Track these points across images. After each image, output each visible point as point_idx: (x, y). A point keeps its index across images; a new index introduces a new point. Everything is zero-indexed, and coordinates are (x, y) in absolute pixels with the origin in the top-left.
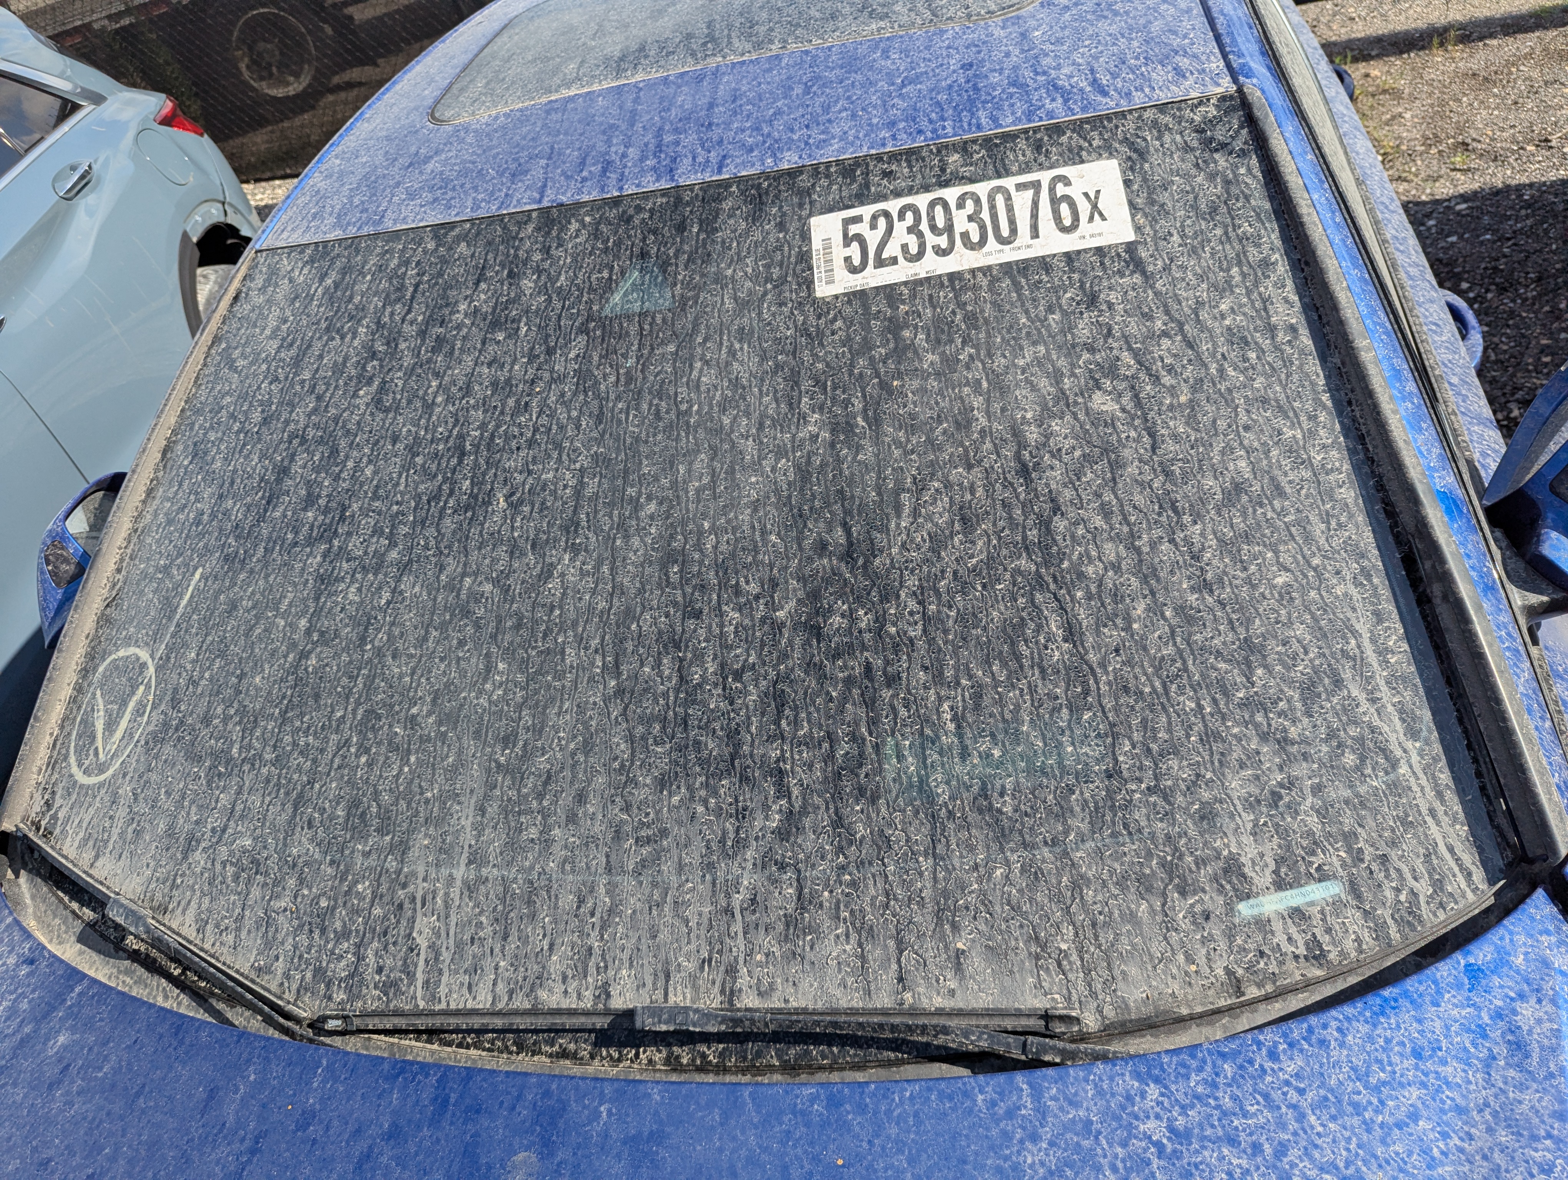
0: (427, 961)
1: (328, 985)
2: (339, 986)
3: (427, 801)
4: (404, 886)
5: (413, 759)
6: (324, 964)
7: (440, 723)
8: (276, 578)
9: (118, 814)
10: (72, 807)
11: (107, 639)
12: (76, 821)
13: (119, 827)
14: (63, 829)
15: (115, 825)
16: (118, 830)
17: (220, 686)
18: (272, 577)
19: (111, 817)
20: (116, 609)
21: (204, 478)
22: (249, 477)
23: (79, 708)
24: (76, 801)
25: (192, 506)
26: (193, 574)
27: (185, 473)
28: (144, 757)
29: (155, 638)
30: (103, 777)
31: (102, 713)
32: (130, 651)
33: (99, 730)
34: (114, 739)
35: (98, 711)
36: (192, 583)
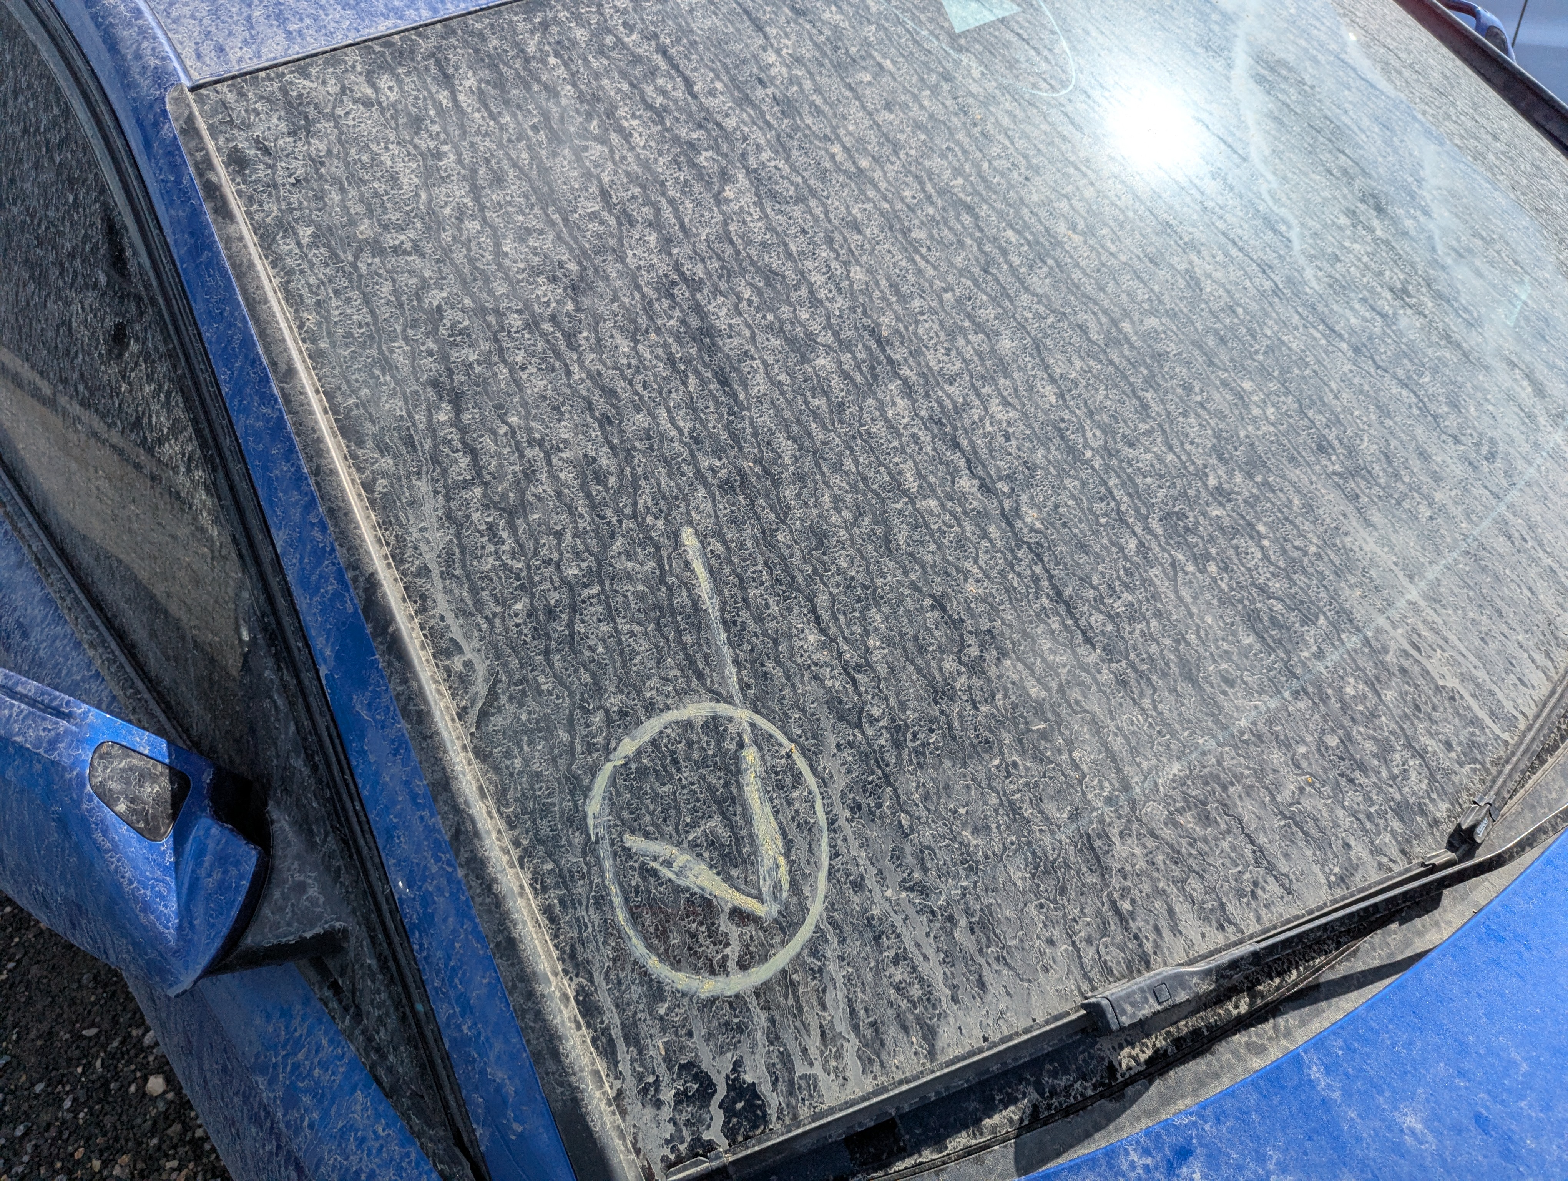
0: (1473, 696)
1: (1423, 813)
2: (1433, 801)
3: (1319, 557)
4: (1385, 650)
5: (1261, 528)
6: (1398, 797)
7: (1251, 476)
8: (856, 461)
9: (908, 943)
10: (773, 1038)
11: (554, 760)
12: (813, 1043)
13: (930, 952)
14: (791, 1082)
15: (918, 960)
16: (935, 958)
17: (916, 638)
18: (849, 464)
19: (896, 961)
20: (521, 705)
21: (528, 413)
22: (638, 371)
23: (601, 901)
24: (772, 1021)
25: (549, 463)
26: (677, 544)
27: (464, 431)
28: (872, 829)
29: (695, 672)
30: (805, 933)
31: (682, 858)
32: (651, 727)
33: (706, 884)
34: (768, 864)
35: (668, 864)
36: (690, 556)
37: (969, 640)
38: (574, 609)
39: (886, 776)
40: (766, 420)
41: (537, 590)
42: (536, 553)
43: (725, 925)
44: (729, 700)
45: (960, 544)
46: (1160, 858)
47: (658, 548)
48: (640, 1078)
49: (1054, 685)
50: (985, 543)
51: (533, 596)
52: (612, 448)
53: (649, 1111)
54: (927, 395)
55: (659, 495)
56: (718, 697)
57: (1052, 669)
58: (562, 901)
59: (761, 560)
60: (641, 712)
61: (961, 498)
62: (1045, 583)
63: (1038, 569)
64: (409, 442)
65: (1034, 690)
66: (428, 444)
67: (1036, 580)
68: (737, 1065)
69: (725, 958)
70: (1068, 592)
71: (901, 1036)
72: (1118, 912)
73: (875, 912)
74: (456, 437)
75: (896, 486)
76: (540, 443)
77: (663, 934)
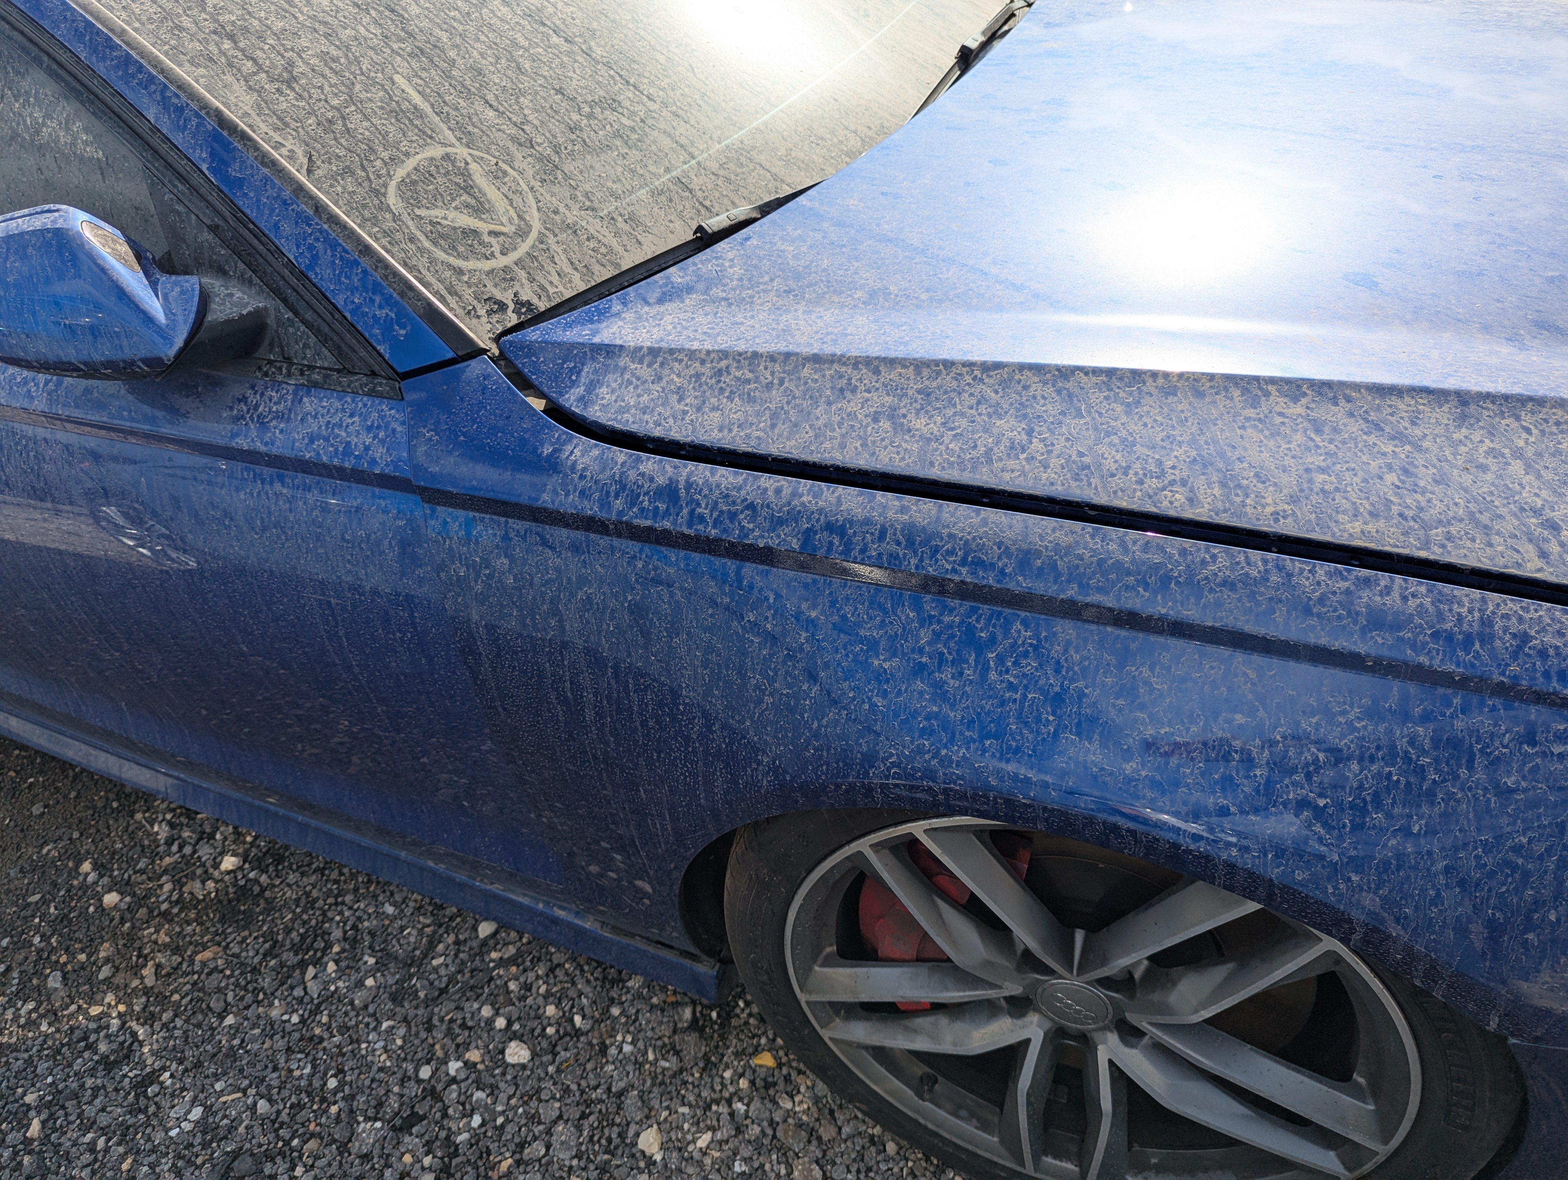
8: (487, 36)
9: (592, 231)
10: (532, 280)
11: (360, 184)
12: (555, 279)
13: (607, 234)
14: (548, 296)
15: (601, 237)
16: (610, 236)
17: (551, 107)
18: (483, 38)
19: (588, 239)
20: (330, 163)
21: (279, 39)
22: (337, 12)
23: (412, 240)
24: (529, 273)
25: (301, 57)
26: (393, 83)
27: (243, 51)
28: (556, 189)
29: (428, 136)
30: (534, 235)
31: (451, 215)
32: (411, 163)
33: (470, 223)
34: (501, 210)
35: (446, 219)
36: (403, 87)
37: (582, 105)
38: (343, 118)
39: (556, 167)
40: (425, 24)
41: (318, 113)
42: (310, 97)
43: (487, 239)
44: (452, 145)
45: (563, 65)
46: (720, 183)
47: (383, 86)
48: (464, 308)
49: (638, 119)
50: (576, 65)
51: (317, 116)
52: (336, 46)
53: (475, 321)
54: (518, 5)
55: (374, 63)
56: (445, 145)
57: (634, 113)
58: (390, 243)
59: (447, 84)
60: (402, 157)
61: (556, 46)
62: (618, 78)
63: (612, 72)
64: (211, 59)
65: (627, 122)
66: (223, 60)
67: (612, 77)
68: (515, 295)
69: (492, 252)
70: (632, 81)
71: (601, 268)
72: (704, 206)
73: (569, 221)
74: (239, 54)
75: (514, 43)
76: (292, 50)
77: (454, 248)
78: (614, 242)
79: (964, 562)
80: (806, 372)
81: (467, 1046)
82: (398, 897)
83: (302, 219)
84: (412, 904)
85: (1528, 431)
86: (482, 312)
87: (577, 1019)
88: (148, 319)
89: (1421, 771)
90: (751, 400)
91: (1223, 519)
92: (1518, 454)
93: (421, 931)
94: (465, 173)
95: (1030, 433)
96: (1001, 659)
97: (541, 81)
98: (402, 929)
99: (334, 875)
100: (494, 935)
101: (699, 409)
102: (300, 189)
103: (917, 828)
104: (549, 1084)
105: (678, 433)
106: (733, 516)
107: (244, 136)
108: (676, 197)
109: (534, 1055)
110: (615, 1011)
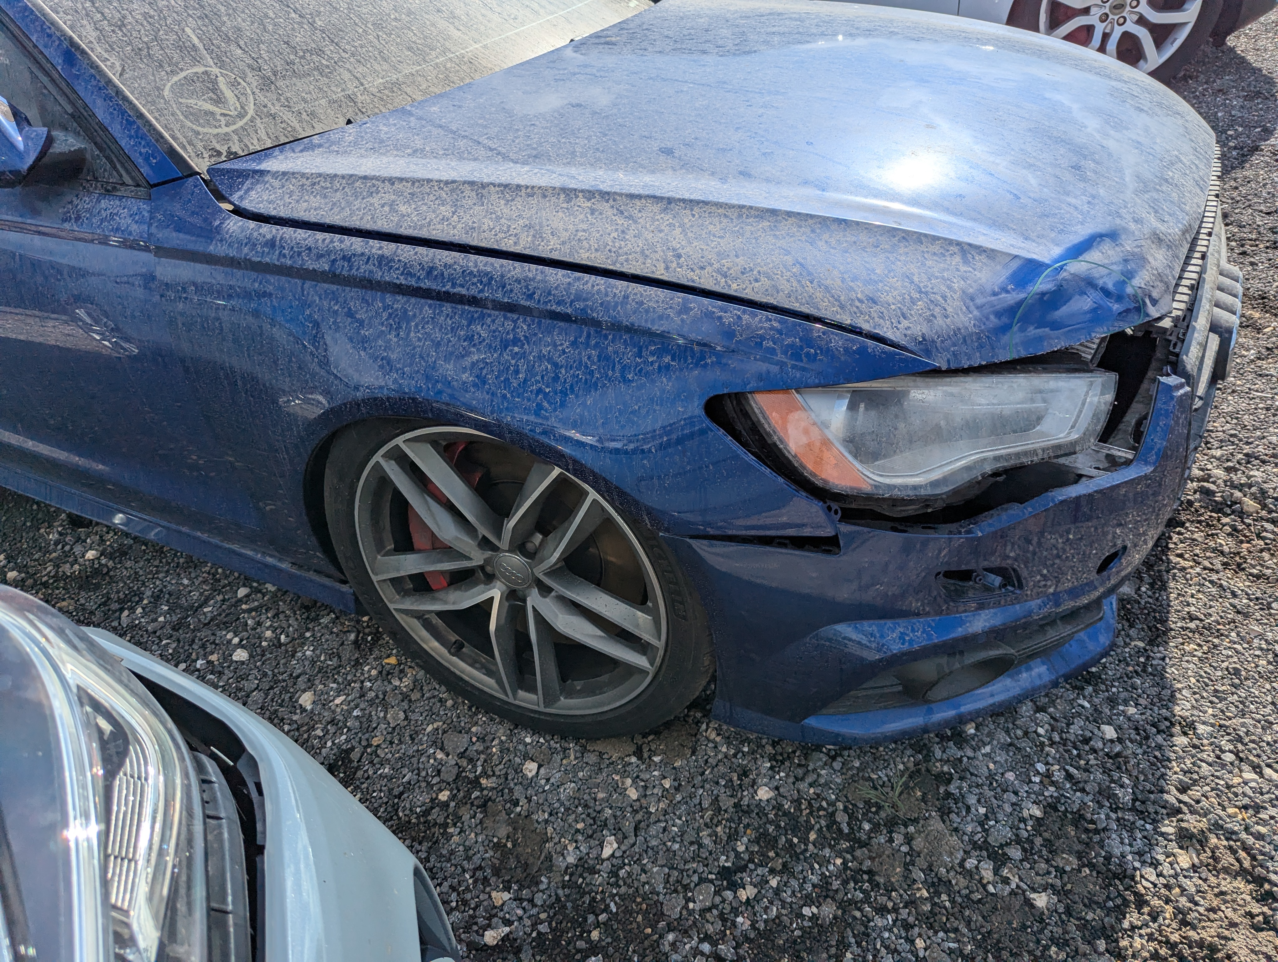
3: (437, 36)
4: (464, 58)
5: (413, 28)
7: (409, 16)
8: (250, 11)
9: (285, 118)
10: (240, 141)
11: (149, 83)
12: (254, 139)
15: (290, 122)
16: (296, 122)
17: (279, 51)
18: (247, 11)
19: (281, 123)
20: (135, 72)
21: (120, 3)
23: (173, 115)
24: (240, 137)
25: (131, 14)
26: (184, 31)
27: (97, 8)
28: (268, 94)
29: (196, 61)
30: (248, 117)
31: (200, 103)
32: (183, 75)
33: (210, 108)
34: (231, 103)
35: (196, 104)
36: (189, 34)
37: (299, 52)
38: (148, 48)
39: (272, 82)
40: (213, 2)
41: (134, 44)
42: (131, 36)
43: (218, 117)
44: (210, 67)
45: (293, 30)
46: (376, 100)
47: (177, 33)
48: (195, 153)
49: (332, 61)
50: (303, 29)
51: (132, 46)
52: (155, 10)
53: (200, 160)
55: (174, 20)
56: (206, 66)
57: (331, 58)
58: (158, 115)
59: (217, 34)
60: (178, 71)
61: (292, 19)
62: (327, 39)
63: (324, 35)
64: (76, 12)
65: (324, 62)
66: (84, 12)
67: (323, 38)
68: (228, 148)
69: (220, 124)
70: (336, 41)
72: (361, 111)
73: (272, 112)
74: (94, 10)
75: (266, 16)
76: (127, 10)
77: (197, 120)
78: (297, 126)
79: (402, 274)
80: (357, 184)
81: (212, 653)
82: (193, 575)
83: (108, 98)
84: (200, 579)
85: (693, 216)
86: (206, 155)
87: (283, 637)
88: (12, 146)
89: (592, 373)
90: (325, 197)
91: (527, 252)
92: (682, 225)
93: (201, 594)
94: (215, 82)
95: (454, 213)
96: (416, 326)
97: (277, 37)
98: (190, 592)
99: (156, 563)
100: (247, 596)
101: (298, 201)
102: (109, 81)
103: (399, 441)
104: (255, 672)
105: (283, 213)
106: (299, 254)
107: (83, 52)
108: (344, 105)
109: (251, 656)
110: (308, 634)
